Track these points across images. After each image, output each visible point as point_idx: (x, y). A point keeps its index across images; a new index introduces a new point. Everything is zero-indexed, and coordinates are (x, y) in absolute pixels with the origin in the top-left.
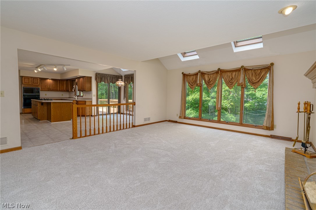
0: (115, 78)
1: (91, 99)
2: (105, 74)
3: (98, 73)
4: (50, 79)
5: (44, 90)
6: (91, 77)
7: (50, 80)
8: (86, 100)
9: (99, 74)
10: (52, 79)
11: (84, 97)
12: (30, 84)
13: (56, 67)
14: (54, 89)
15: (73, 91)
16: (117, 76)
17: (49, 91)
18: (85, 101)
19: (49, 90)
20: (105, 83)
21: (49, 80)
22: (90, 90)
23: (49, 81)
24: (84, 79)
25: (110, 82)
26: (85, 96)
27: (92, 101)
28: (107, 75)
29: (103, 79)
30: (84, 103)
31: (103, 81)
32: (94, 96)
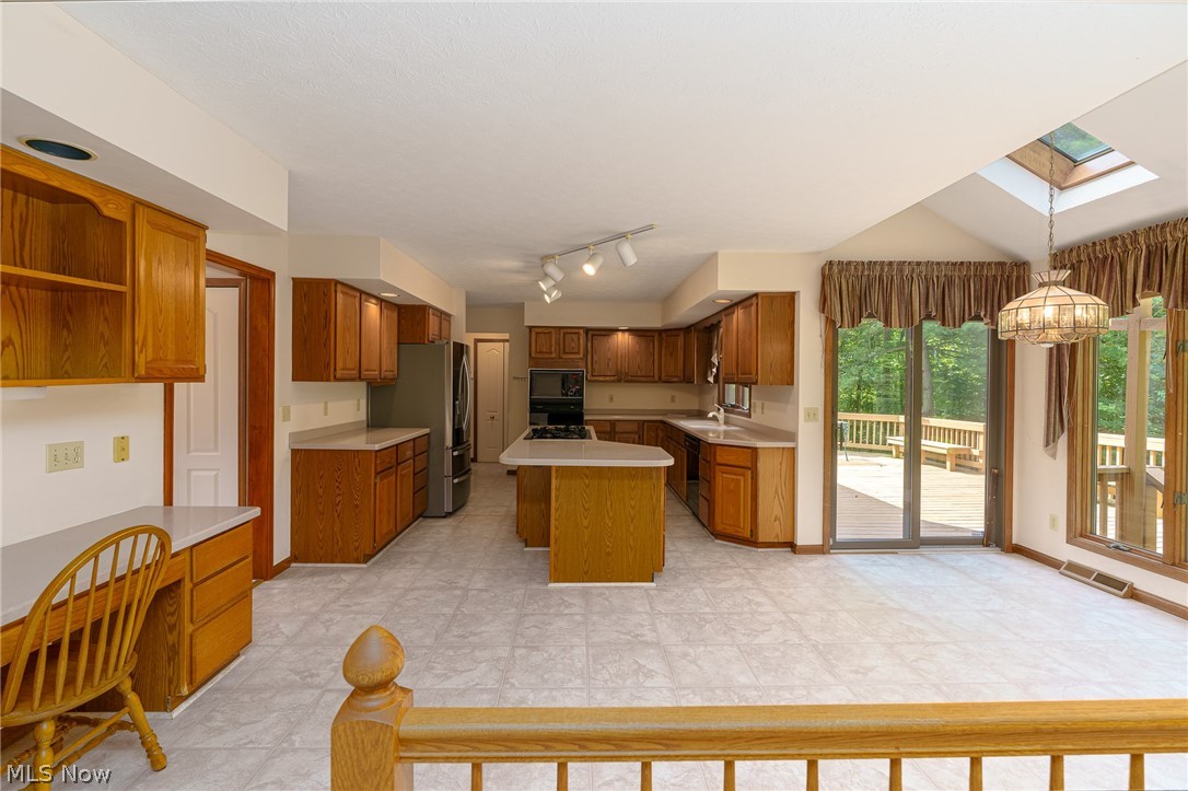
0: (965, 282)
1: (792, 437)
2: (891, 263)
3: (836, 259)
4: (623, 331)
5: (601, 379)
6: (790, 299)
7: (626, 334)
8: (760, 444)
9: (845, 266)
10: (630, 331)
11: (755, 418)
12: (553, 355)
13: (590, 259)
14: (639, 374)
15: (711, 379)
16: (982, 264)
17: (619, 381)
18: (755, 450)
19: (624, 377)
20: (887, 322)
21: (620, 334)
22: (788, 377)
23: (623, 340)
24: (750, 315)
25: (929, 317)
26: (759, 410)
27: (793, 450)
28: (901, 271)
29: (876, 297)
30: (744, 460)
31: (871, 316)
32: (810, 415)
